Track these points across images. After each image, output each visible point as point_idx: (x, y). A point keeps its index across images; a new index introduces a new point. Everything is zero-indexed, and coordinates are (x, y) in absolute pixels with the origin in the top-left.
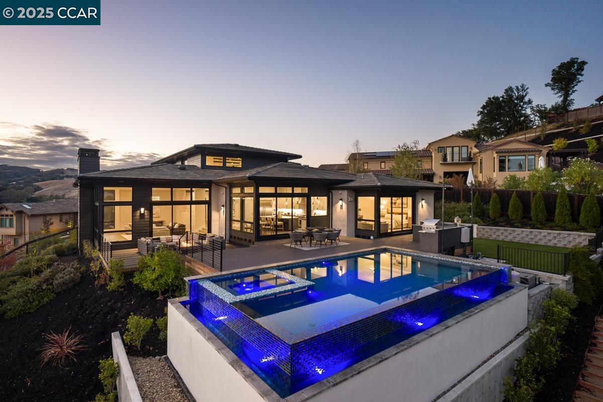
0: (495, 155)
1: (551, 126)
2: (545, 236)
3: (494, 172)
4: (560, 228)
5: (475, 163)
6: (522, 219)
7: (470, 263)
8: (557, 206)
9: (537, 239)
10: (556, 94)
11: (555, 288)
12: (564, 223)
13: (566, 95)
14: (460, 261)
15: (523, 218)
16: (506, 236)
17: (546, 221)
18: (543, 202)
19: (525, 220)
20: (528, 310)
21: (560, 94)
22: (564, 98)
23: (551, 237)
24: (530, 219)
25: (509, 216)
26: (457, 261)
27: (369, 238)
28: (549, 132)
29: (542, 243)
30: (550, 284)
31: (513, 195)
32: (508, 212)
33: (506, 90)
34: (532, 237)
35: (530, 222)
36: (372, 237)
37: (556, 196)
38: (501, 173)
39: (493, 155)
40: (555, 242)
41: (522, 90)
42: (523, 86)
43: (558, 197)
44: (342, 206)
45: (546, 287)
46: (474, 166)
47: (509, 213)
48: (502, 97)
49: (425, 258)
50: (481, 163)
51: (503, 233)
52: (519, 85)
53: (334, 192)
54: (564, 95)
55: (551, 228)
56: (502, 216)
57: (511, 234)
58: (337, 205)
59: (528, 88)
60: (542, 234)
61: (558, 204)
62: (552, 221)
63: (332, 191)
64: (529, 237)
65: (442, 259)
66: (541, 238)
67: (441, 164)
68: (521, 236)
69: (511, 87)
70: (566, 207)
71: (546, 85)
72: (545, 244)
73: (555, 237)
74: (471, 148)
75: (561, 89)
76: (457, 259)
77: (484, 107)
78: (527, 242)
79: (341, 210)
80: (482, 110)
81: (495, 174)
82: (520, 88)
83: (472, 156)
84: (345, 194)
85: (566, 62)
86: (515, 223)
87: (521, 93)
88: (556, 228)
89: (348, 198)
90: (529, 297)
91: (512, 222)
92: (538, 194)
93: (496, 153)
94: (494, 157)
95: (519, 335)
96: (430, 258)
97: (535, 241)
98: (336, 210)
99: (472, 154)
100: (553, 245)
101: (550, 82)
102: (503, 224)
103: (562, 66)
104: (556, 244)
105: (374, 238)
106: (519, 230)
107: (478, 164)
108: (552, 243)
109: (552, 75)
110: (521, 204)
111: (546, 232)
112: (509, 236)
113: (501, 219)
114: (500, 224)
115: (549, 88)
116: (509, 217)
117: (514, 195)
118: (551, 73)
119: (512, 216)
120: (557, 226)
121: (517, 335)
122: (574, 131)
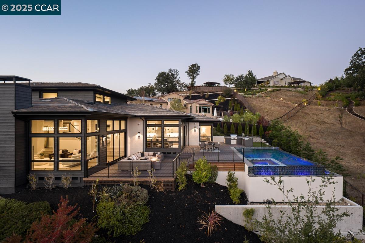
1: (191, 92)
3: (197, 113)
10: (189, 77)
33: (169, 70)
42: (177, 70)
50: (191, 108)
53: (190, 123)
59: (179, 72)
69: (172, 69)
75: (191, 75)
84: (198, 124)
85: (194, 64)
87: (176, 73)
93: (199, 104)
94: (197, 106)
98: (191, 132)
99: (186, 104)
101: (187, 71)
103: (192, 66)
107: (188, 108)
115: (187, 74)
118: (188, 68)
122: (201, 96)
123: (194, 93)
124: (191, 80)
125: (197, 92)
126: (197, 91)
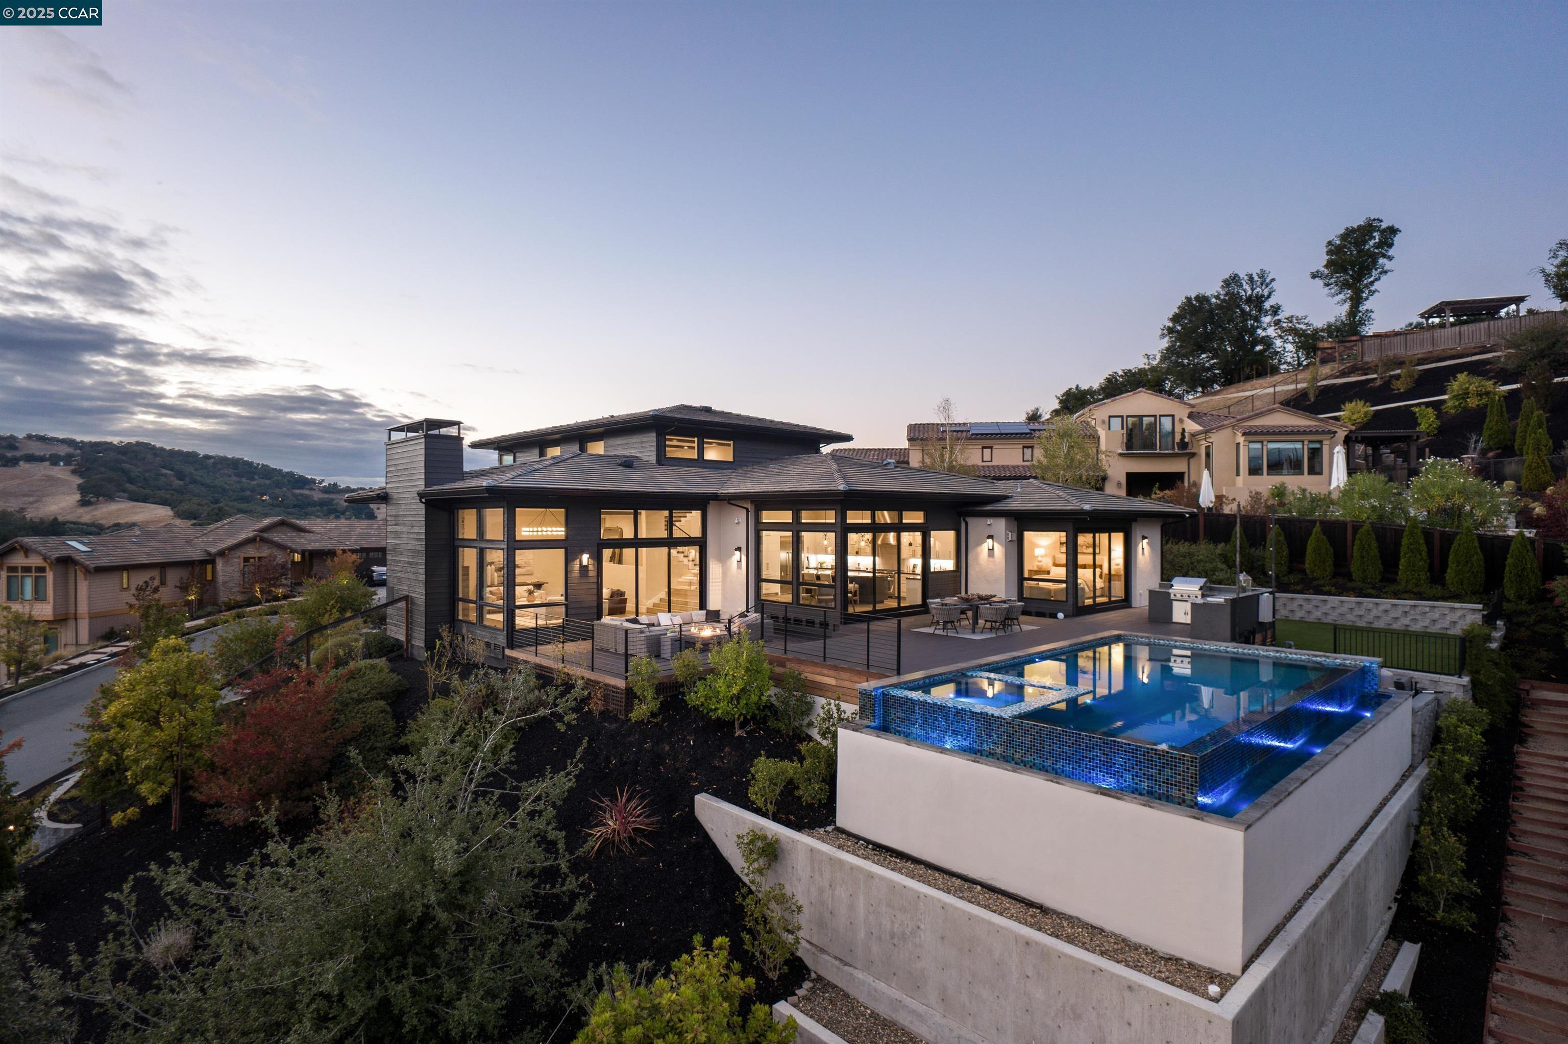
0: (1241, 439)
1: (1326, 370)
2: (1386, 611)
3: (1238, 474)
4: (1412, 596)
5: (1193, 455)
6: (1333, 577)
7: (1303, 657)
8: (1402, 553)
9: (1370, 618)
10: (1333, 296)
11: (1444, 700)
12: (1417, 585)
13: (1356, 301)
14: (1283, 655)
15: (1335, 575)
16: (1309, 612)
17: (1381, 581)
18: (1374, 544)
19: (1340, 580)
20: (1413, 736)
21: (1341, 296)
22: (1352, 307)
23: (1397, 613)
24: (1349, 576)
25: (1308, 571)
26: (1278, 654)
27: (1054, 616)
28: (1325, 383)
29: (1380, 624)
30: (1436, 692)
31: (1315, 530)
32: (1303, 563)
33: (1224, 281)
34: (1362, 613)
35: (1349, 585)
36: (1061, 615)
37: (1399, 532)
38: (1252, 477)
39: (1235, 439)
40: (1406, 621)
41: (1262, 284)
42: (1262, 276)
43: (1405, 533)
44: (991, 551)
45: (1431, 697)
46: (1192, 461)
47: (1308, 565)
48: (1217, 297)
49: (1210, 650)
50: (1208, 455)
51: (1301, 606)
52: (1255, 272)
53: (972, 521)
54: (1351, 299)
55: (1396, 595)
56: (1291, 571)
57: (1317, 607)
58: (979, 549)
59: (1273, 280)
60: (1382, 608)
61: (1403, 549)
62: (1394, 581)
63: (968, 519)
64: (1355, 613)
65: (1246, 651)
66: (1379, 614)
67: (1121, 455)
68: (1339, 611)
69: (1236, 275)
70: (1421, 554)
71: (1314, 276)
72: (1387, 627)
73: (1406, 612)
74: (1181, 421)
75: (1345, 285)
76: (1277, 651)
77: (1176, 319)
78: (1350, 623)
79: (991, 559)
80: (1171, 325)
81: (1240, 481)
82: (1256, 278)
83: (1186, 440)
84: (1000, 525)
85: (1355, 226)
86: (1323, 585)
87: (1258, 289)
88: (1405, 595)
89: (1007, 535)
90: (1414, 712)
91: (1315, 583)
92: (1365, 528)
93: (1244, 434)
94: (1238, 444)
95: (1404, 777)
96: (1220, 651)
97: (1366, 620)
98: (977, 557)
99: (1186, 435)
100: (1403, 628)
101: (1322, 269)
102: (1299, 588)
103: (1348, 235)
104: (1407, 626)
105: (1065, 617)
106: (1334, 600)
107: (1200, 455)
108: (1399, 623)
109: (1328, 253)
110: (1332, 549)
111: (1387, 603)
112: (1314, 611)
113: (1293, 578)
114: (1293, 587)
115: (1319, 282)
116: (1306, 574)
117: (1317, 528)
118: (1325, 250)
119: (1313, 572)
120: (1406, 592)
121: (1403, 776)
122: (1378, 383)
123: (1343, 374)
124: (1347, 306)
125: (1358, 369)
126: (1366, 359)
